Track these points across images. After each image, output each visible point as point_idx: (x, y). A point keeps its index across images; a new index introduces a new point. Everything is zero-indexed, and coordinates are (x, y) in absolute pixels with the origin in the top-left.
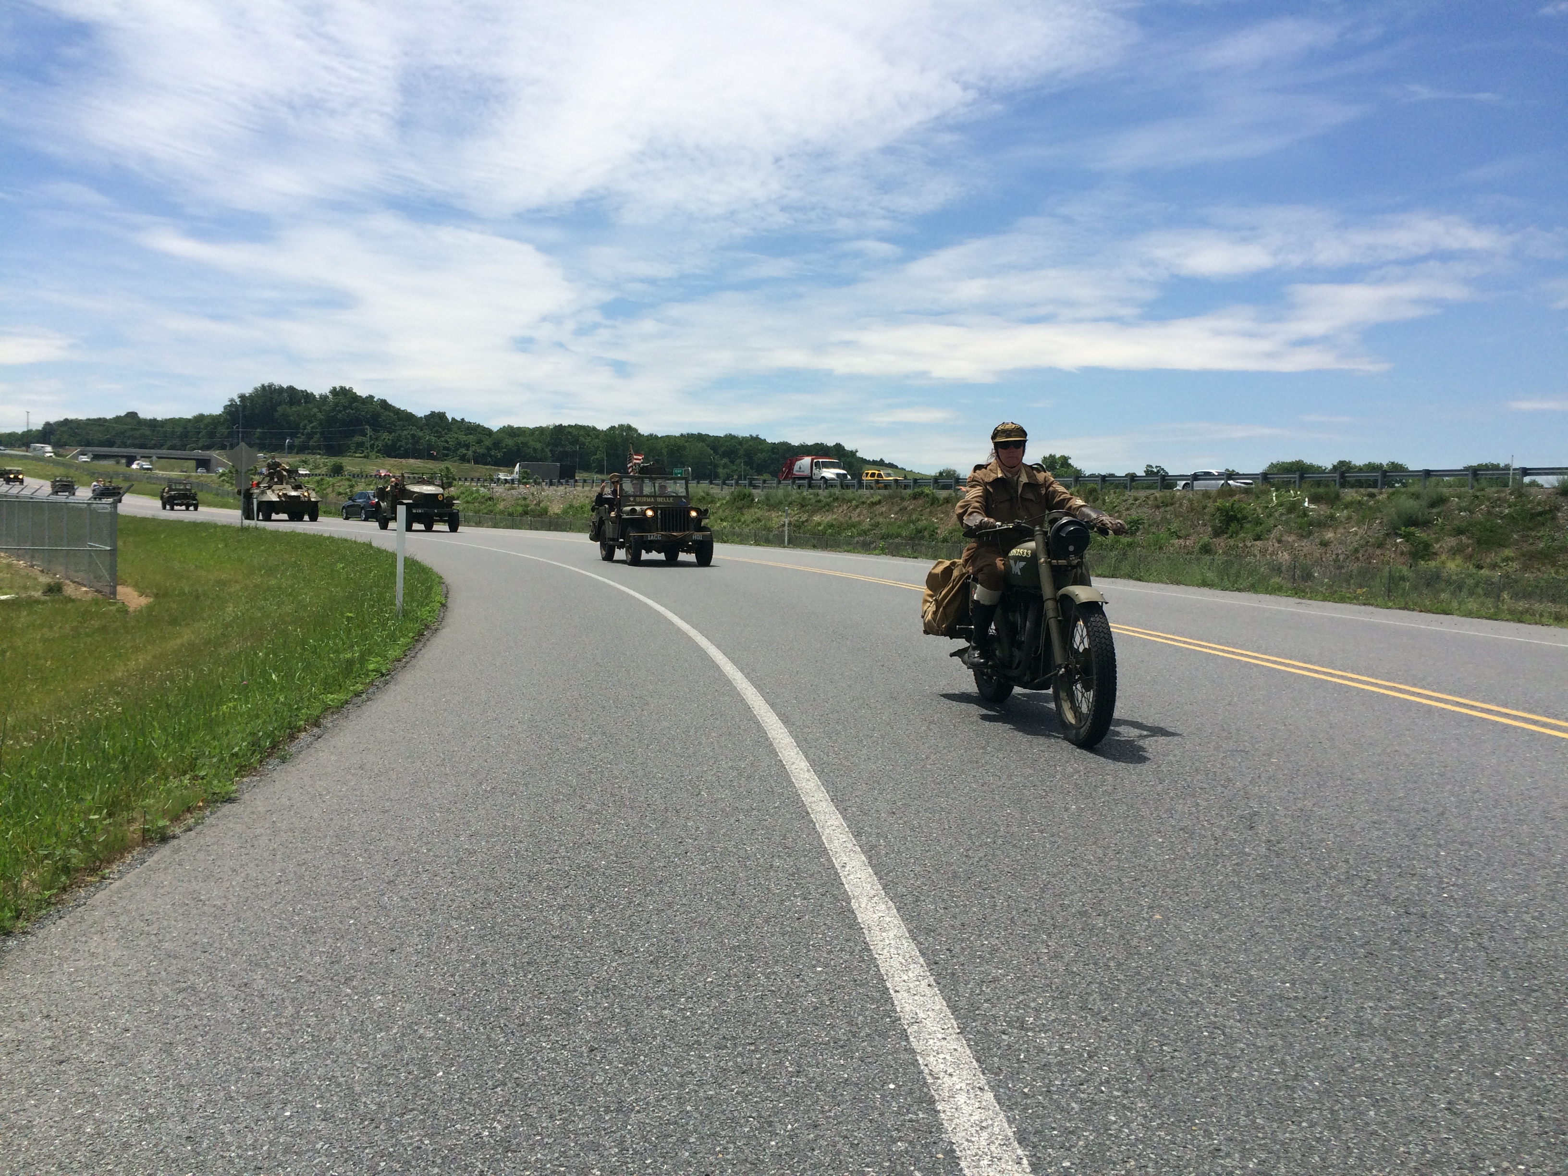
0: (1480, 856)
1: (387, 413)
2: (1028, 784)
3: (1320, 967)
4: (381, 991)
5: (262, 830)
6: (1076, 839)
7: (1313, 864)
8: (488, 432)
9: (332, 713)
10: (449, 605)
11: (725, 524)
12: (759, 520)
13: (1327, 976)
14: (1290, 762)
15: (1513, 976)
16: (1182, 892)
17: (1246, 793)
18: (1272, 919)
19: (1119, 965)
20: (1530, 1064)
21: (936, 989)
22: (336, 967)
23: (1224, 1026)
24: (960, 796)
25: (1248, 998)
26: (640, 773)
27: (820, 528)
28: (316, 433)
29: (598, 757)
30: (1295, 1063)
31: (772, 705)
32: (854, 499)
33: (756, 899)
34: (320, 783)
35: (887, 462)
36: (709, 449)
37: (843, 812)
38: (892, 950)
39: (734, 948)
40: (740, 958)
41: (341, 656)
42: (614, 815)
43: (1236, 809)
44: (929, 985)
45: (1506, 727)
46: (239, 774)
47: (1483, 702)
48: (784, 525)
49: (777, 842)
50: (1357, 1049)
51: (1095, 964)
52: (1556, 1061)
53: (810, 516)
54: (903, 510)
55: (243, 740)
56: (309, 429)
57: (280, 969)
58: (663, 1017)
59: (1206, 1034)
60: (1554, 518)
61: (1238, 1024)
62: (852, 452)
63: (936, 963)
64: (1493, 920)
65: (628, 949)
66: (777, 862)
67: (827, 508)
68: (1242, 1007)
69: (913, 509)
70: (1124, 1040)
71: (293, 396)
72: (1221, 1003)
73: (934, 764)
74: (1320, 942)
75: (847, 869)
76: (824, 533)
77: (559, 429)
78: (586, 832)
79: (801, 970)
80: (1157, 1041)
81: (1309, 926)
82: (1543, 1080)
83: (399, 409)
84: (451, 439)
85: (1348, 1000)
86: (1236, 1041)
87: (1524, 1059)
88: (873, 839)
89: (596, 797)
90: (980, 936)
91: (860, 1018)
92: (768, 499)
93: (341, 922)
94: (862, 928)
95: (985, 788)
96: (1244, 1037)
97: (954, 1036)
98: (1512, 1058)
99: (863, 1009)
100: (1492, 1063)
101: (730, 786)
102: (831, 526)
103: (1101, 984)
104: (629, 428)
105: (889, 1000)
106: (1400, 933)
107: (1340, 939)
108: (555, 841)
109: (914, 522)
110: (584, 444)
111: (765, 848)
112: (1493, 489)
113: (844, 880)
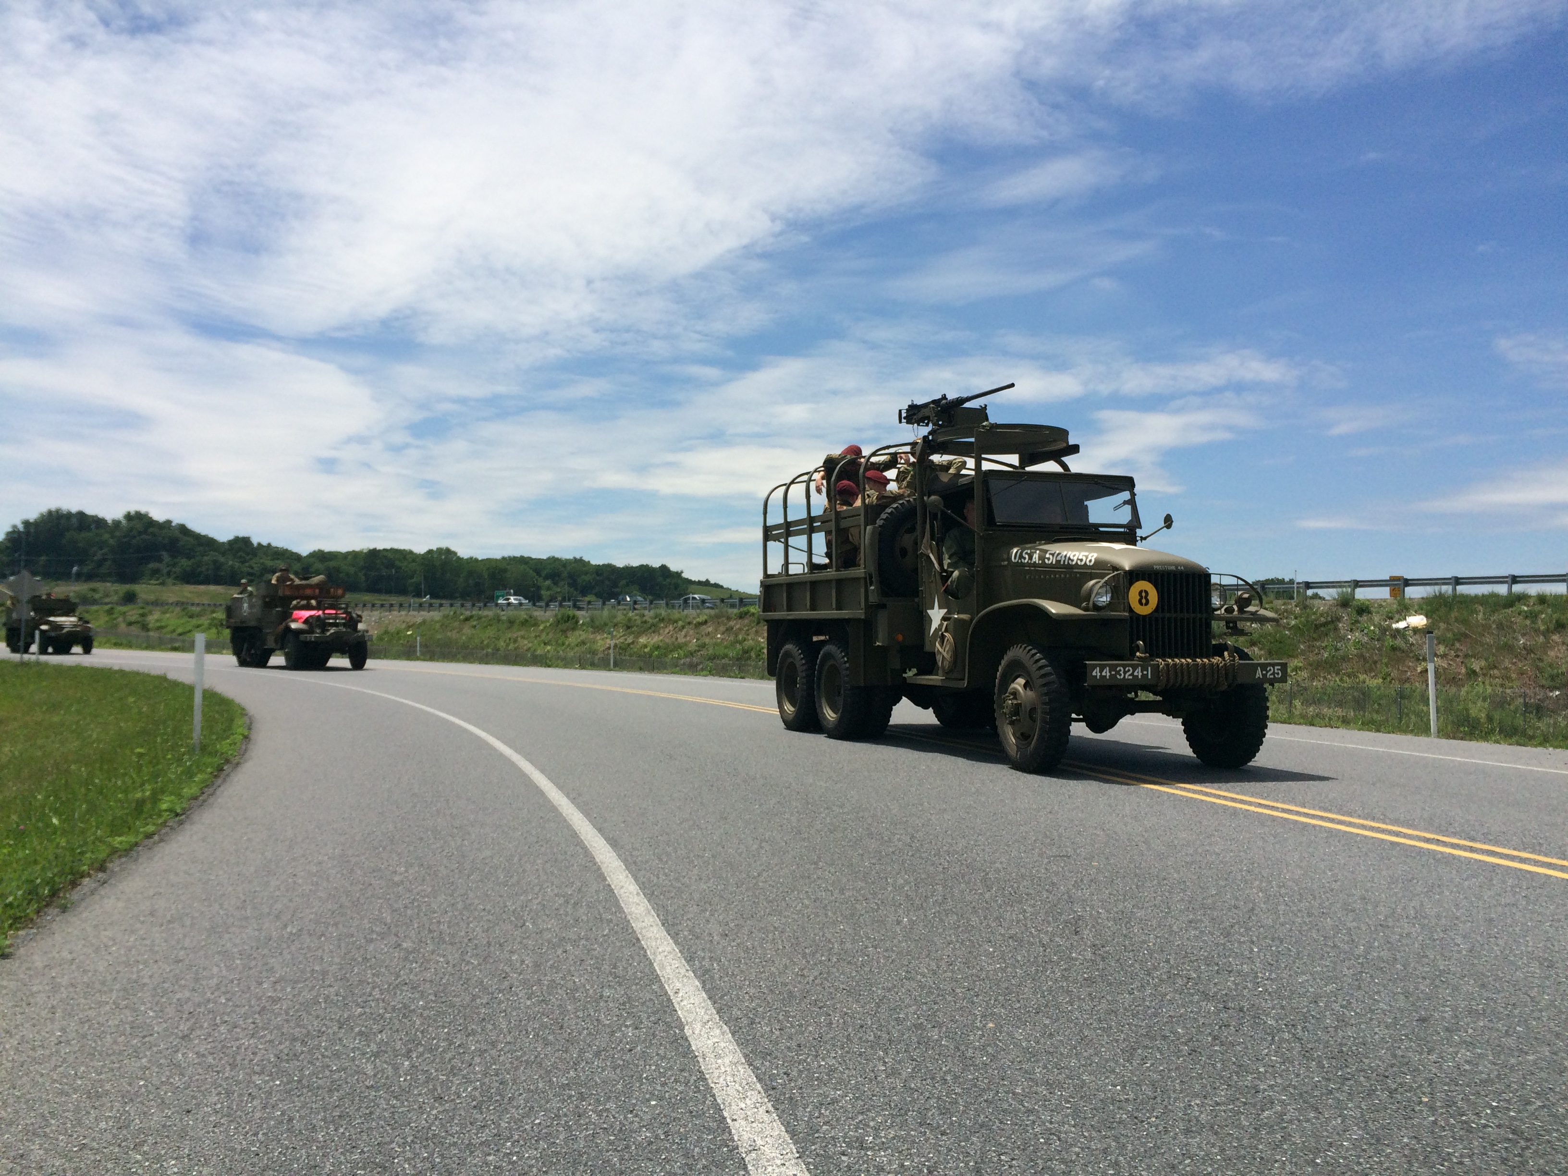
0: (1290, 950)
1: (186, 538)
2: (860, 898)
3: (1147, 1067)
4: (175, 1155)
5: (40, 988)
6: (909, 953)
7: (1137, 966)
8: (297, 557)
9: (120, 857)
10: (253, 737)
11: (549, 648)
12: (583, 643)
13: (1156, 1076)
14: (1110, 864)
15: (1327, 1066)
16: (1014, 999)
17: (1070, 897)
18: (1100, 1020)
19: (956, 1077)
20: (1348, 1150)
21: (775, 1115)
22: (125, 1132)
23: (1060, 1132)
24: (793, 913)
25: (1082, 1103)
26: (460, 906)
27: (646, 650)
28: (105, 560)
29: (415, 891)
30: (1129, 1163)
31: (600, 830)
32: (680, 620)
33: (585, 1032)
34: (107, 933)
35: (712, 582)
36: (531, 572)
37: (675, 936)
38: (728, 1078)
39: (564, 1087)
40: (570, 1097)
41: (130, 796)
42: (433, 952)
43: (1060, 914)
44: (767, 1112)
45: (1305, 825)
46: (14, 927)
47: (1284, 802)
48: (609, 648)
49: (607, 972)
50: (1186, 1145)
51: (933, 1078)
52: (1372, 1144)
53: (637, 637)
54: (729, 630)
55: (19, 888)
56: (98, 556)
57: (61, 1138)
58: (487, 1164)
59: (1042, 1140)
60: (1336, 629)
61: (1073, 1129)
62: (677, 573)
63: (773, 1089)
64: (1305, 1010)
65: (449, 1095)
66: (607, 992)
67: (653, 628)
68: (1076, 1113)
69: (740, 629)
70: (962, 1153)
71: (83, 521)
72: (1057, 1110)
73: (766, 882)
74: (1147, 1042)
75: (680, 995)
76: (651, 656)
77: (374, 553)
78: (402, 972)
79: (635, 1105)
80: (994, 1151)
81: (1136, 1026)
82: (1361, 1164)
83: (199, 534)
84: (255, 564)
85: (1176, 1099)
86: (1071, 1145)
87: (1342, 1145)
88: (706, 963)
89: (413, 934)
90: (817, 1056)
91: (697, 1150)
92: (592, 620)
93: (130, 1084)
94: (696, 1057)
95: (818, 903)
96: (1079, 1141)
97: (793, 1162)
98: (1330, 1145)
99: (700, 1140)
100: (1313, 1150)
101: (556, 914)
102: (658, 648)
103: (939, 1098)
104: (448, 551)
105: (727, 1129)
106: (1220, 1027)
107: (1165, 1038)
108: (368, 984)
109: (740, 643)
110: (400, 568)
111: (595, 978)
112: (1280, 602)
113: (677, 1006)
